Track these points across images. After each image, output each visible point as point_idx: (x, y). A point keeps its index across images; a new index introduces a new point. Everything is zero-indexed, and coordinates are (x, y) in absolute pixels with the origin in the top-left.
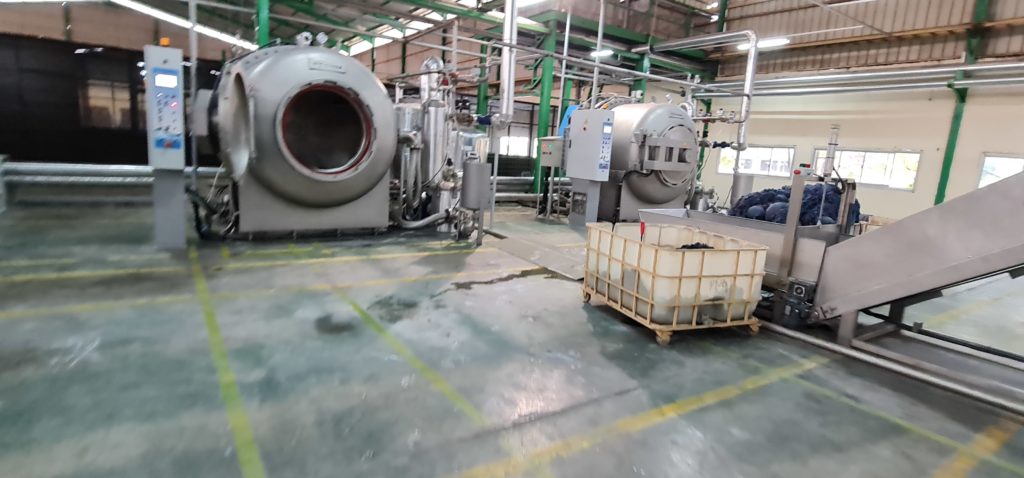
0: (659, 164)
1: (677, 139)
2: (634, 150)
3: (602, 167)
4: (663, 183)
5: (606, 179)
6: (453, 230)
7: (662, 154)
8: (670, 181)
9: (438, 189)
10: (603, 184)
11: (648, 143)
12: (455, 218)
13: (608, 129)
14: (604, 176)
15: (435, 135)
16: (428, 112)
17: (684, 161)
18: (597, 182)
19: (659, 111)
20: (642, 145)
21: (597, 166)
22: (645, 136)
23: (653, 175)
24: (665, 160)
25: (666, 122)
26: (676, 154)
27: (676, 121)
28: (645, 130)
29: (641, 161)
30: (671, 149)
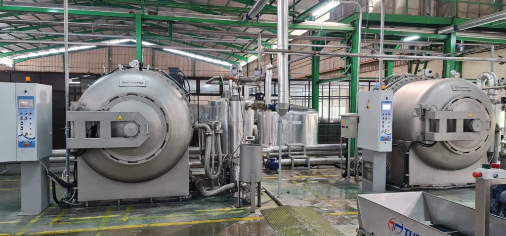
0: (442, 135)
1: (461, 111)
2: (417, 123)
3: (385, 139)
4: (452, 151)
5: (390, 150)
7: (443, 126)
8: (460, 150)
10: (388, 153)
11: (428, 116)
13: (387, 107)
14: (387, 147)
15: (237, 121)
17: (471, 131)
18: (383, 152)
19: (442, 86)
20: (423, 118)
21: (379, 139)
22: (424, 110)
23: (438, 146)
24: (449, 130)
25: (451, 94)
26: (460, 126)
27: (460, 93)
28: (427, 104)
29: (423, 133)
30: (454, 121)
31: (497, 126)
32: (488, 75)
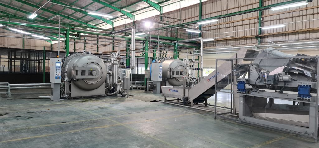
0: (175, 76)
1: (180, 69)
2: (169, 72)
3: (160, 77)
4: (177, 81)
5: (162, 80)
6: (121, 95)
7: (175, 73)
8: (179, 80)
9: (117, 85)
10: (161, 81)
11: (172, 70)
12: (121, 92)
13: (161, 68)
15: (116, 72)
16: (113, 66)
17: (182, 75)
18: (159, 81)
19: (175, 62)
20: (170, 71)
21: (159, 77)
22: (171, 69)
23: (174, 79)
24: (177, 75)
25: (177, 64)
26: (179, 73)
27: (179, 64)
28: (171, 67)
29: (170, 75)
30: (178, 72)
31: (188, 74)
32: (186, 59)
